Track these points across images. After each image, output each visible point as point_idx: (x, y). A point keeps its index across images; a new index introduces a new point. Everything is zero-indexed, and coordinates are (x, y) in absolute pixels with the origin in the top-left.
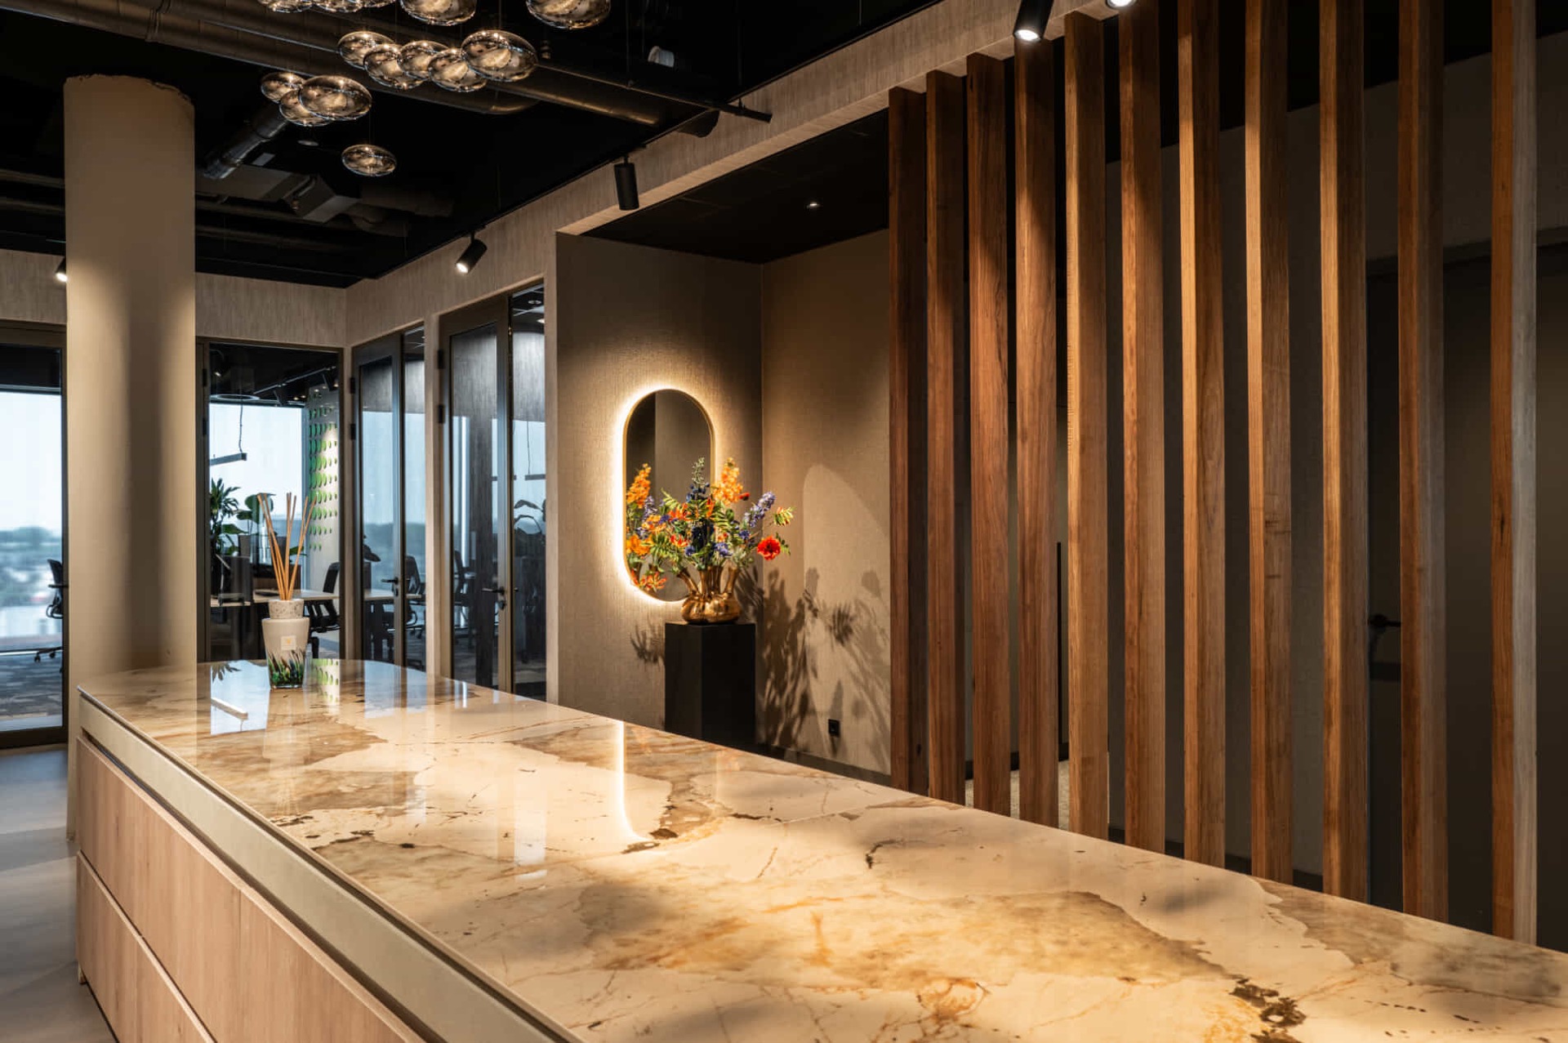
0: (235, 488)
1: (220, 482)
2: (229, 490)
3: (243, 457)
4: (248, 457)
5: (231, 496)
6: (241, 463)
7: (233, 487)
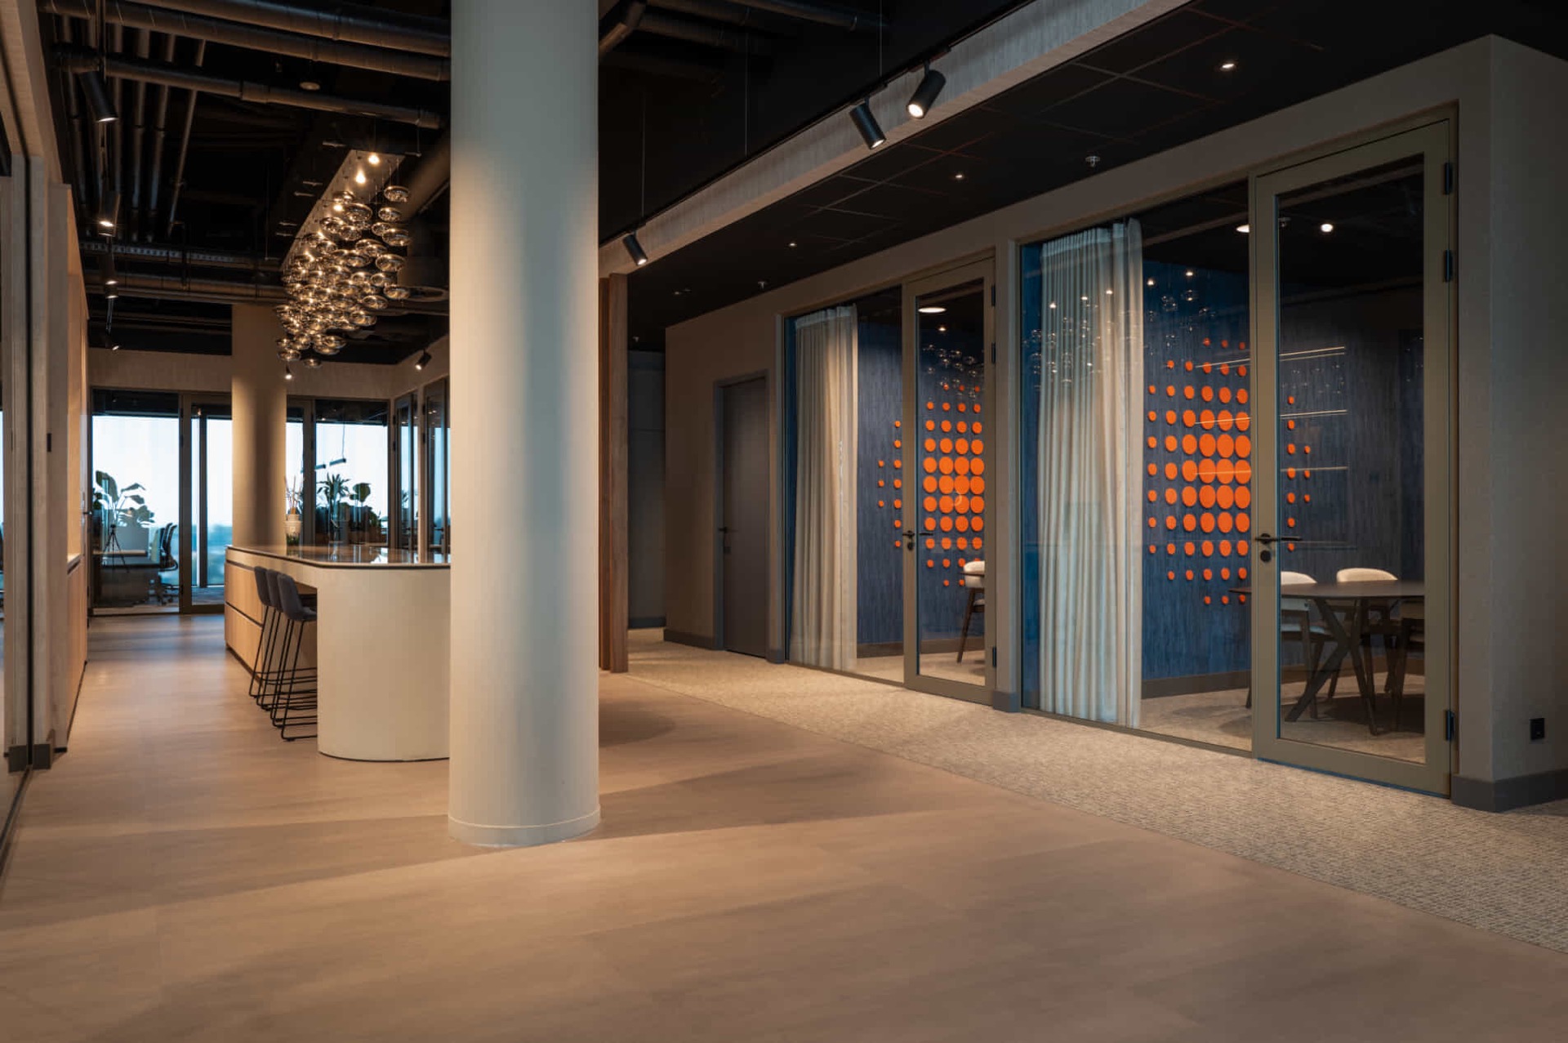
0: (347, 480)
1: (338, 476)
2: (343, 481)
3: (344, 460)
4: (347, 461)
5: (344, 485)
6: (343, 464)
7: (345, 479)
